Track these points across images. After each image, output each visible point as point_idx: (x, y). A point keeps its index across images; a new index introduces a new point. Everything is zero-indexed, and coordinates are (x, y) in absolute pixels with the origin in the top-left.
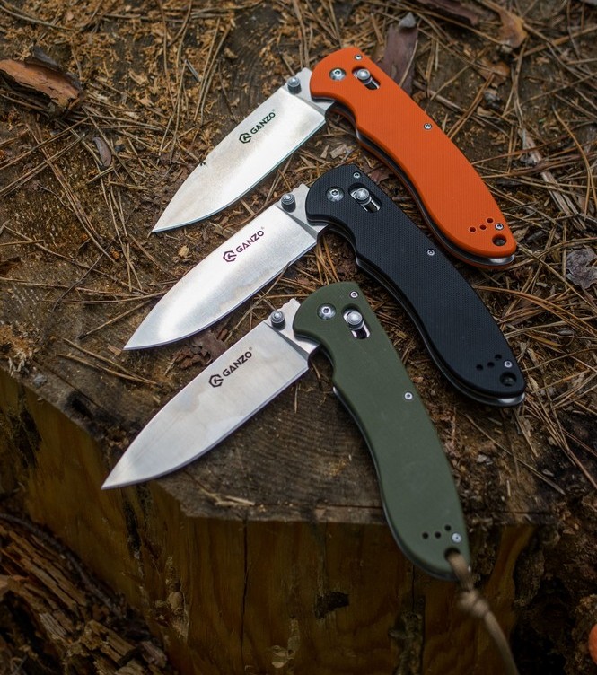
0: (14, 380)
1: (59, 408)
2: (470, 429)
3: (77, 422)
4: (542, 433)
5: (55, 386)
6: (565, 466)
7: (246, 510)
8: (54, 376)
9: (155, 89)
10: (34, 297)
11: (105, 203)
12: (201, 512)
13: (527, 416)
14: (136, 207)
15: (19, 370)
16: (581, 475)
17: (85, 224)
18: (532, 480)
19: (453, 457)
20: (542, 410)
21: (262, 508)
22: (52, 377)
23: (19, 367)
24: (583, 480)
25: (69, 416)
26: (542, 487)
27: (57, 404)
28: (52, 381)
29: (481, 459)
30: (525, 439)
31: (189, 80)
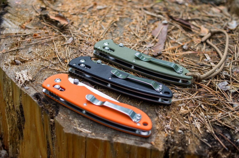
0: (18, 87)
1: (31, 96)
2: (177, 123)
3: (35, 101)
4: (204, 129)
5: (31, 90)
6: (213, 139)
7: (87, 134)
8: (33, 88)
9: (90, 29)
10: (34, 68)
11: (65, 50)
13: (199, 122)
14: (75, 52)
15: (21, 85)
17: (57, 54)
18: (198, 141)
19: (169, 129)
20: (205, 121)
21: (93, 134)
22: (32, 88)
23: (22, 84)
25: (33, 99)
27: (30, 95)
28: (31, 89)
29: (180, 131)
30: (198, 129)
31: (101, 28)
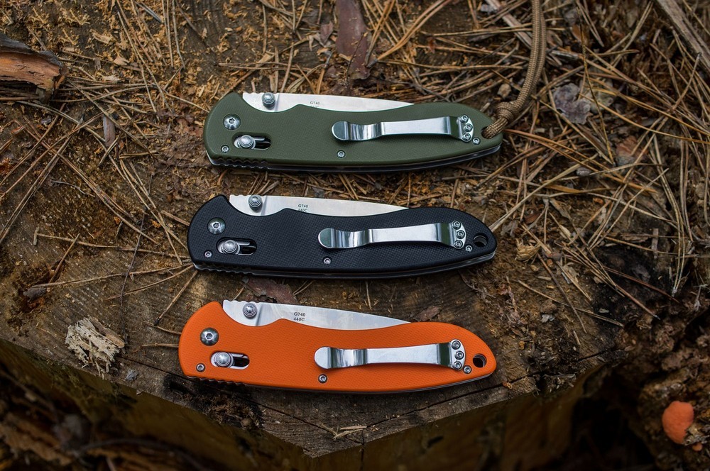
0: (107, 381)
1: (160, 396)
2: (526, 292)
3: (182, 403)
4: (587, 275)
5: (148, 376)
6: (614, 299)
7: (361, 435)
8: (143, 366)
9: (123, 45)
10: (93, 295)
11: (122, 178)
12: (324, 450)
13: (569, 264)
14: (153, 174)
15: (108, 370)
16: (630, 303)
17: (112, 206)
18: (592, 322)
19: (521, 325)
20: (581, 254)
21: (374, 428)
22: (141, 368)
23: (107, 368)
24: (633, 307)
25: (171, 401)
26: (603, 326)
27: (156, 393)
28: (143, 373)
29: (545, 318)
30: (574, 286)
